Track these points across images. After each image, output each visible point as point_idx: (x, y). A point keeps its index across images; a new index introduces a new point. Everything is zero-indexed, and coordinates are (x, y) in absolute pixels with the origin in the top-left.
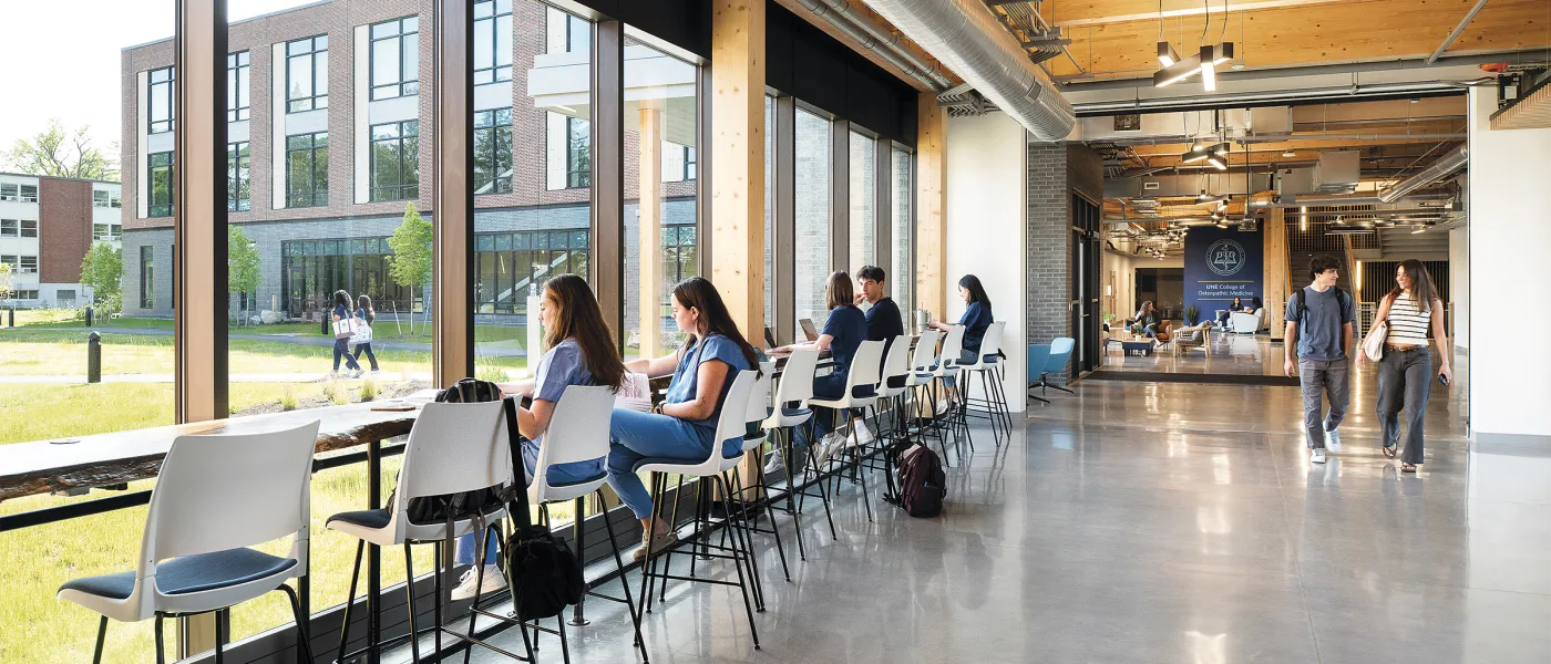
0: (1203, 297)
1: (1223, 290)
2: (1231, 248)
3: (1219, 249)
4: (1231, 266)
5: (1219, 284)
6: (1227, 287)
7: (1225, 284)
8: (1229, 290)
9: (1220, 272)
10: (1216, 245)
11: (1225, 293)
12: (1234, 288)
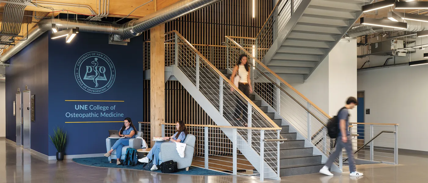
0: (71, 119)
1: (93, 112)
2: (101, 63)
3: (88, 62)
4: (101, 83)
5: (89, 104)
6: (98, 107)
7: (95, 104)
8: (99, 112)
9: (90, 90)
10: (84, 58)
11: (96, 115)
12: (105, 108)
